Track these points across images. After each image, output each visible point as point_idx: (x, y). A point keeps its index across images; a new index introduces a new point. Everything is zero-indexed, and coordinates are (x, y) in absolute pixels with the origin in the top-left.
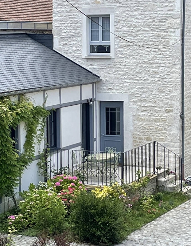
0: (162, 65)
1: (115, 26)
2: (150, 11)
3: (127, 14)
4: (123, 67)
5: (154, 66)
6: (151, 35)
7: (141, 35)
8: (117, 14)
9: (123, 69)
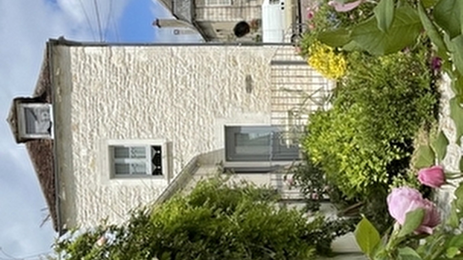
0: (173, 71)
1: (123, 138)
2: (102, 89)
3: (107, 121)
4: (178, 126)
5: (175, 82)
6: (134, 87)
7: (135, 102)
8: (107, 135)
9: (181, 127)
